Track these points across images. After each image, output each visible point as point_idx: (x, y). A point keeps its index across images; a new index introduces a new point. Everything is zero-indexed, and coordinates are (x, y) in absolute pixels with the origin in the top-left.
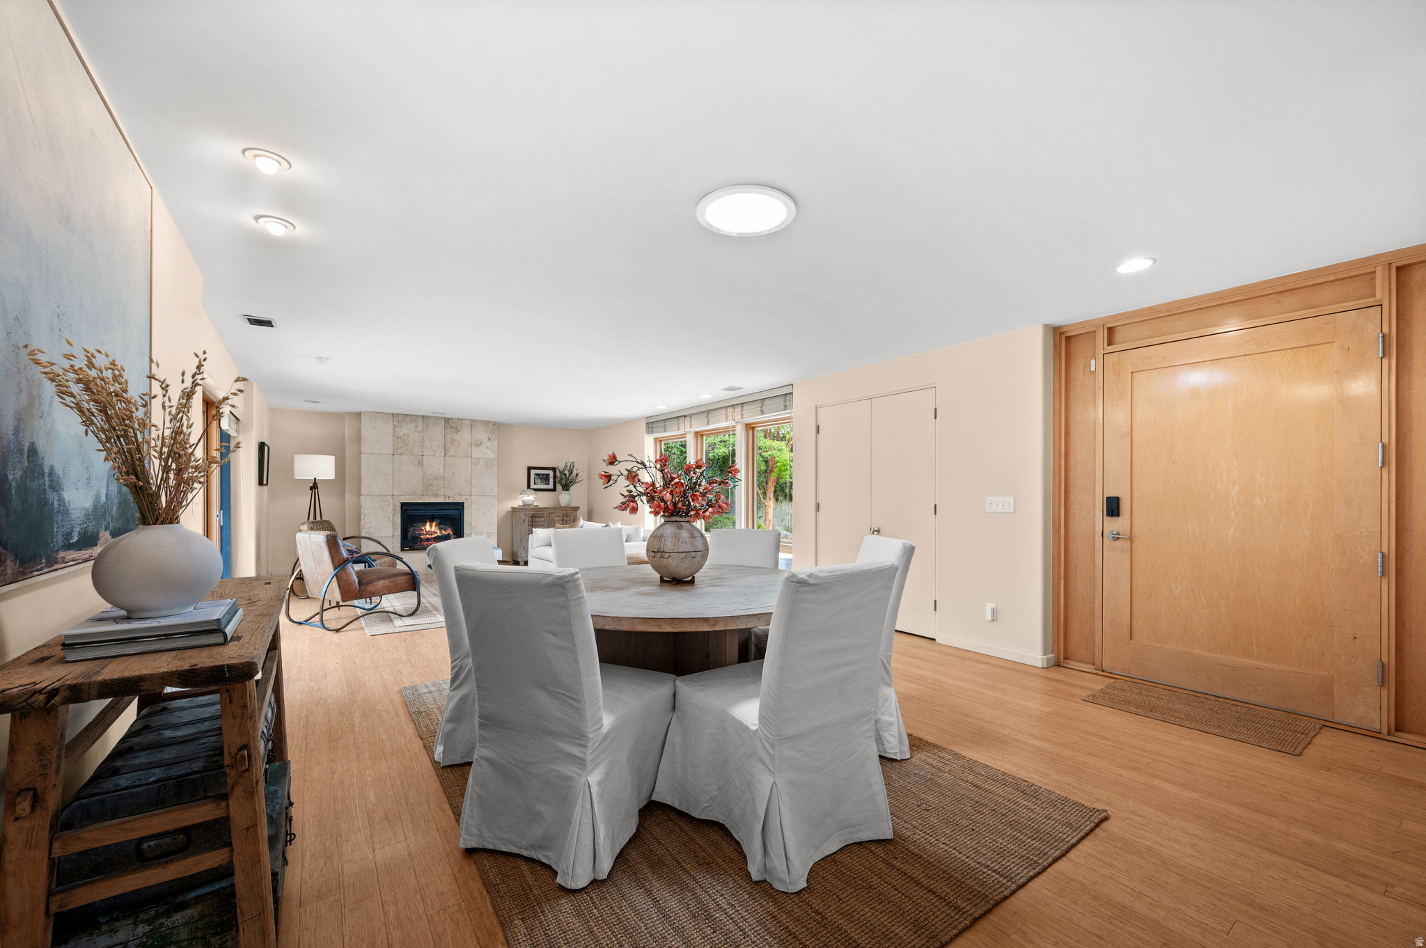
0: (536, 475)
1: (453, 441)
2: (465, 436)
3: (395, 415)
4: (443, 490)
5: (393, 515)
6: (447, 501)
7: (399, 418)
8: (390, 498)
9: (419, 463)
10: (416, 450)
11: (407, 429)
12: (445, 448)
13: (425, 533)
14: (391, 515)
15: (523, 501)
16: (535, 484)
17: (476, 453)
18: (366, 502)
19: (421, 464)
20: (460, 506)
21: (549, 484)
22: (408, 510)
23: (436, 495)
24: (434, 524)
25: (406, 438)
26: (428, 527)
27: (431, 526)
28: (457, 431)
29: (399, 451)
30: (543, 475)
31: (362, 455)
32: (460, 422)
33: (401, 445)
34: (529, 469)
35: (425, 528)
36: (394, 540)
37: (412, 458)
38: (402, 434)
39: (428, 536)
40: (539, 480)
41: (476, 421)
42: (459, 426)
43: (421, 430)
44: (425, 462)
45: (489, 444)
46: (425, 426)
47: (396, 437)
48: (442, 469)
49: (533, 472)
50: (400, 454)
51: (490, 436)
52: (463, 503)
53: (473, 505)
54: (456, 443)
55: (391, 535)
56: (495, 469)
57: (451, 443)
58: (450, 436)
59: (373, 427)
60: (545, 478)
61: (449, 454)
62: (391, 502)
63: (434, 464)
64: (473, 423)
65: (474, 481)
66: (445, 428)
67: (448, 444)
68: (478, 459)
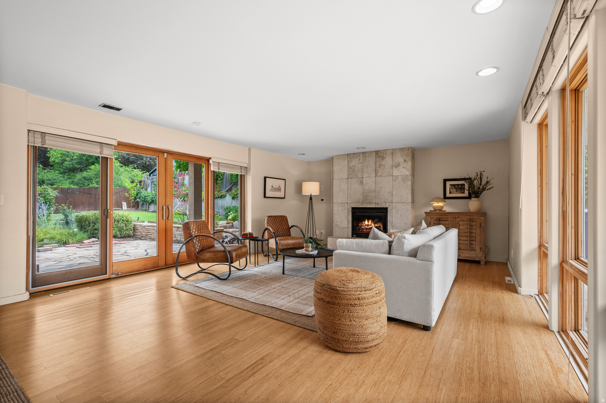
0: (452, 185)
1: (380, 165)
2: (388, 161)
3: (349, 155)
4: (374, 199)
5: (348, 215)
6: (377, 206)
7: (350, 156)
8: (346, 204)
9: (361, 182)
10: (360, 175)
11: (355, 162)
12: (376, 171)
13: (364, 225)
14: (347, 215)
15: (433, 207)
16: (450, 193)
17: (396, 172)
18: (336, 208)
19: (362, 183)
20: (385, 210)
21: (464, 193)
22: (356, 212)
23: (370, 203)
24: (370, 221)
25: (354, 168)
26: (366, 222)
27: (368, 222)
28: (383, 158)
29: (351, 176)
30: (458, 185)
31: (334, 180)
32: (385, 152)
33: (351, 172)
34: (445, 181)
35: (365, 223)
36: (348, 230)
37: (357, 179)
38: (352, 165)
39: (366, 227)
40: (454, 190)
41: (395, 149)
42: (384, 155)
43: (362, 161)
44: (364, 182)
45: (405, 164)
46: (364, 159)
47: (349, 168)
48: (374, 186)
49: (448, 184)
50: (351, 178)
51: (406, 159)
52: (387, 208)
53: (394, 209)
54: (382, 167)
55: (347, 227)
56: (410, 183)
57: (380, 167)
58: (378, 163)
59: (338, 164)
60: (461, 188)
61: (378, 175)
62: (347, 207)
63: (369, 182)
64: (393, 152)
65: (394, 193)
66: (376, 158)
67: (378, 168)
68: (397, 177)
